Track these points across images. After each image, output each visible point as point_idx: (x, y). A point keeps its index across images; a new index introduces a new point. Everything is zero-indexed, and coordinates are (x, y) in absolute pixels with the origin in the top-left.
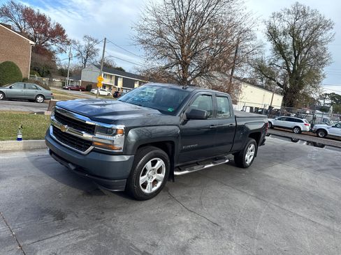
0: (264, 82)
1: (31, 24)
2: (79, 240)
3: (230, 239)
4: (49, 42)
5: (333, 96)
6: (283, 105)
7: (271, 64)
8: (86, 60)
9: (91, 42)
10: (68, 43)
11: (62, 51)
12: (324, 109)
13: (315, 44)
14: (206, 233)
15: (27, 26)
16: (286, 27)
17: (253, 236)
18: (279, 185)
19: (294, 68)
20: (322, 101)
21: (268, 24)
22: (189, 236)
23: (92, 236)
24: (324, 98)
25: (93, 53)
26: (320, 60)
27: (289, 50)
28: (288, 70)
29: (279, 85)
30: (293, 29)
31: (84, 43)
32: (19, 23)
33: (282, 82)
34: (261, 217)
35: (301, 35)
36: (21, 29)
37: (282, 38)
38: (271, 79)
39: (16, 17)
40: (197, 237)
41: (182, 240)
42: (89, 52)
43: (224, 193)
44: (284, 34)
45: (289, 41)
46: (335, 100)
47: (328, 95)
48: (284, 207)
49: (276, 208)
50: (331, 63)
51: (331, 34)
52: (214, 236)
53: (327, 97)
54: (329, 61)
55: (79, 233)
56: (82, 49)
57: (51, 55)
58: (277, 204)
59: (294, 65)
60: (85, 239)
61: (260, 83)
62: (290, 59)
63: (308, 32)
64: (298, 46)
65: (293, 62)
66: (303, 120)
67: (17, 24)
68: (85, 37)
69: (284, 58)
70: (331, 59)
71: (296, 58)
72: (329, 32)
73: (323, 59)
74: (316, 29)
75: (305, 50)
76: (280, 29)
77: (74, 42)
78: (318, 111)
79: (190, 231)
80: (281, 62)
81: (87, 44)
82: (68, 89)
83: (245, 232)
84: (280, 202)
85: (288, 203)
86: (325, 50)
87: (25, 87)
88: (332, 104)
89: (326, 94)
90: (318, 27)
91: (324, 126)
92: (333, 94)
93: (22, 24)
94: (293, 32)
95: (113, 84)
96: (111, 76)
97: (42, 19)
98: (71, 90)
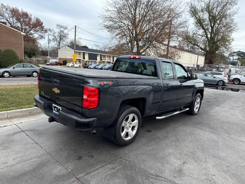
0: (189, 47)
1: (18, 20)
2: (112, 171)
3: (206, 161)
4: (32, 32)
5: (239, 54)
6: (205, 63)
7: (194, 34)
8: (59, 43)
9: (62, 29)
10: (46, 31)
11: (42, 37)
12: (234, 64)
13: (225, 16)
14: (189, 160)
15: (15, 21)
16: (204, 6)
17: (220, 158)
18: (223, 122)
19: (211, 35)
20: (231, 58)
21: (190, 4)
22: (180, 162)
23: (119, 168)
24: (233, 56)
25: (64, 37)
26: (229, 28)
27: (206, 23)
28: (207, 37)
29: (201, 49)
30: (208, 7)
31: (57, 30)
32: (8, 19)
33: (203, 47)
34: (220, 145)
35: (215, 11)
36: (11, 24)
37: (201, 14)
38: (194, 44)
39: (7, 15)
40: (185, 162)
41: (176, 165)
42: (62, 37)
43: (189, 131)
44: (202, 11)
45: (206, 16)
46: (241, 56)
47: (236, 52)
48: (232, 136)
49: (227, 138)
50: (237, 29)
51: (236, 8)
52: (195, 161)
53: (235, 54)
54: (236, 28)
55: (109, 166)
56: (56, 35)
57: (34, 41)
58: (227, 135)
59: (211, 33)
60: (115, 170)
61: (187, 48)
62: (208, 29)
63: (219, 9)
64: (213, 19)
65: (210, 31)
66: (223, 73)
67: (7, 20)
68: (57, 25)
69: (203, 29)
70: (237, 26)
71: (212, 28)
72: (235, 7)
73: (231, 27)
74: (226, 5)
75: (218, 21)
76: (199, 8)
77: (50, 30)
78: (230, 65)
79: (179, 159)
80: (201, 32)
81: (59, 30)
82: (50, 65)
83: (214, 156)
84: (228, 133)
85: (233, 134)
86: (232, 20)
87: (24, 67)
88: (238, 59)
89: (234, 52)
90: (227, 3)
91: (237, 76)
92: (239, 51)
93: (11, 20)
94: (208, 9)
95: (82, 59)
96: (80, 53)
97: (25, 15)
98: (52, 65)
